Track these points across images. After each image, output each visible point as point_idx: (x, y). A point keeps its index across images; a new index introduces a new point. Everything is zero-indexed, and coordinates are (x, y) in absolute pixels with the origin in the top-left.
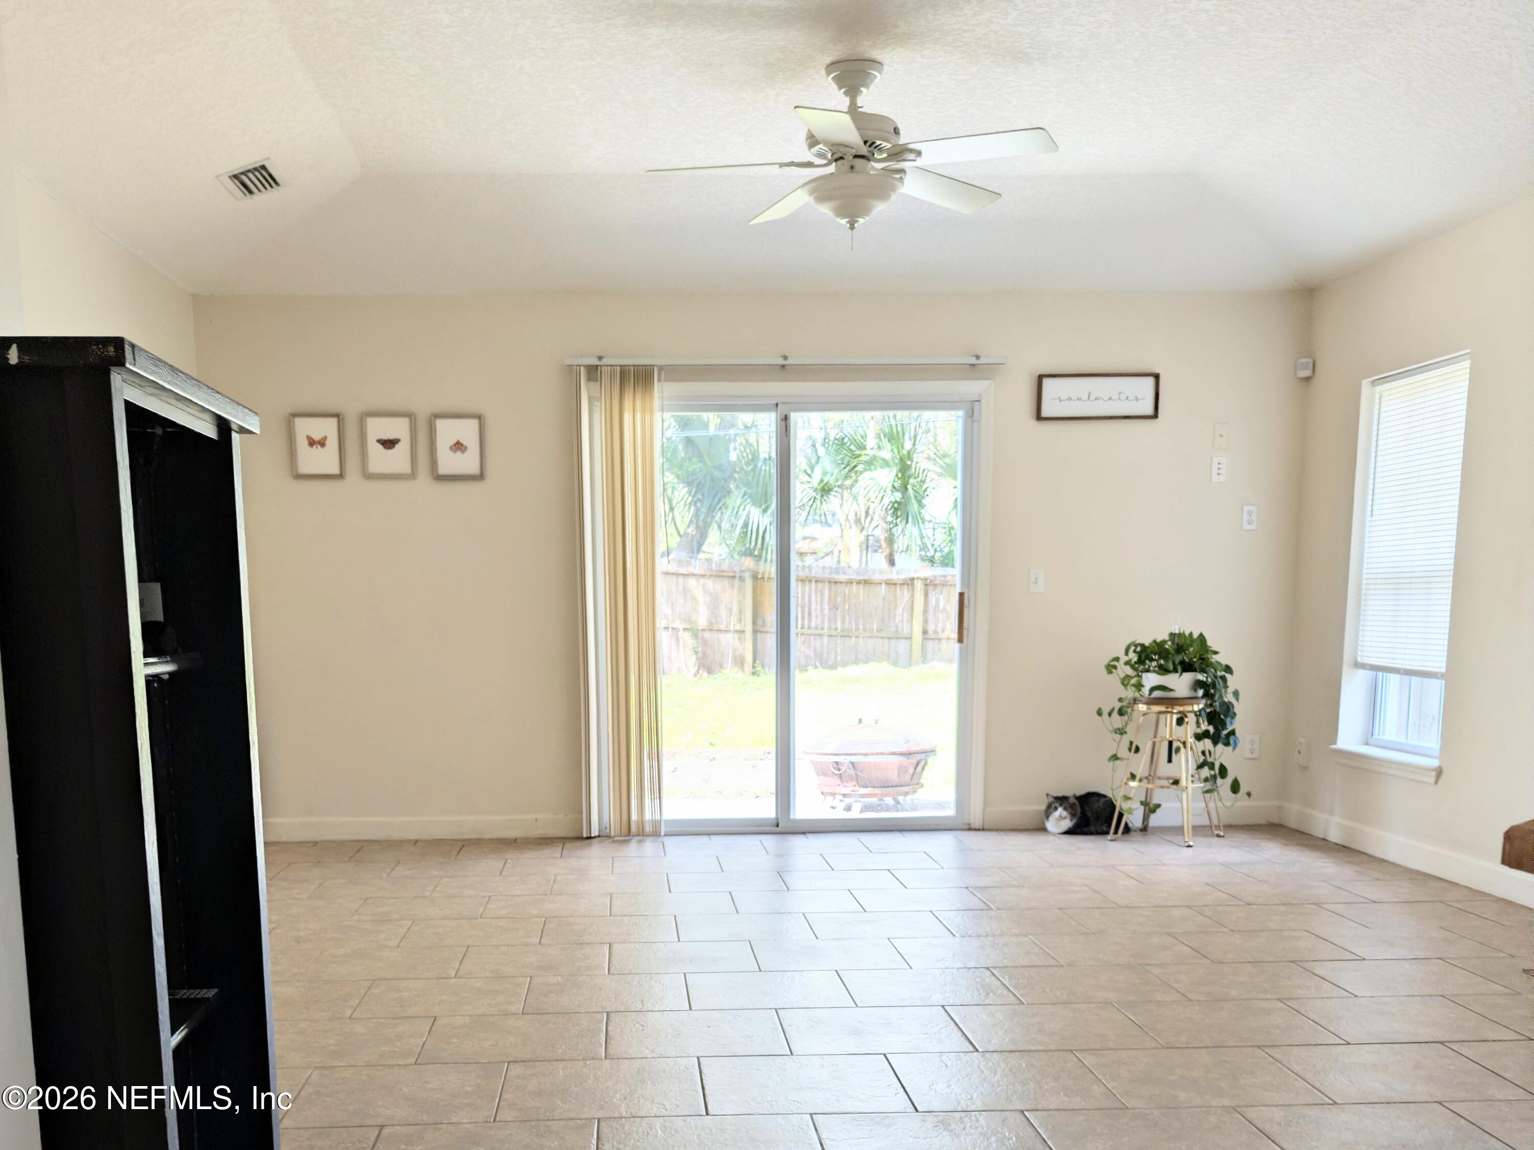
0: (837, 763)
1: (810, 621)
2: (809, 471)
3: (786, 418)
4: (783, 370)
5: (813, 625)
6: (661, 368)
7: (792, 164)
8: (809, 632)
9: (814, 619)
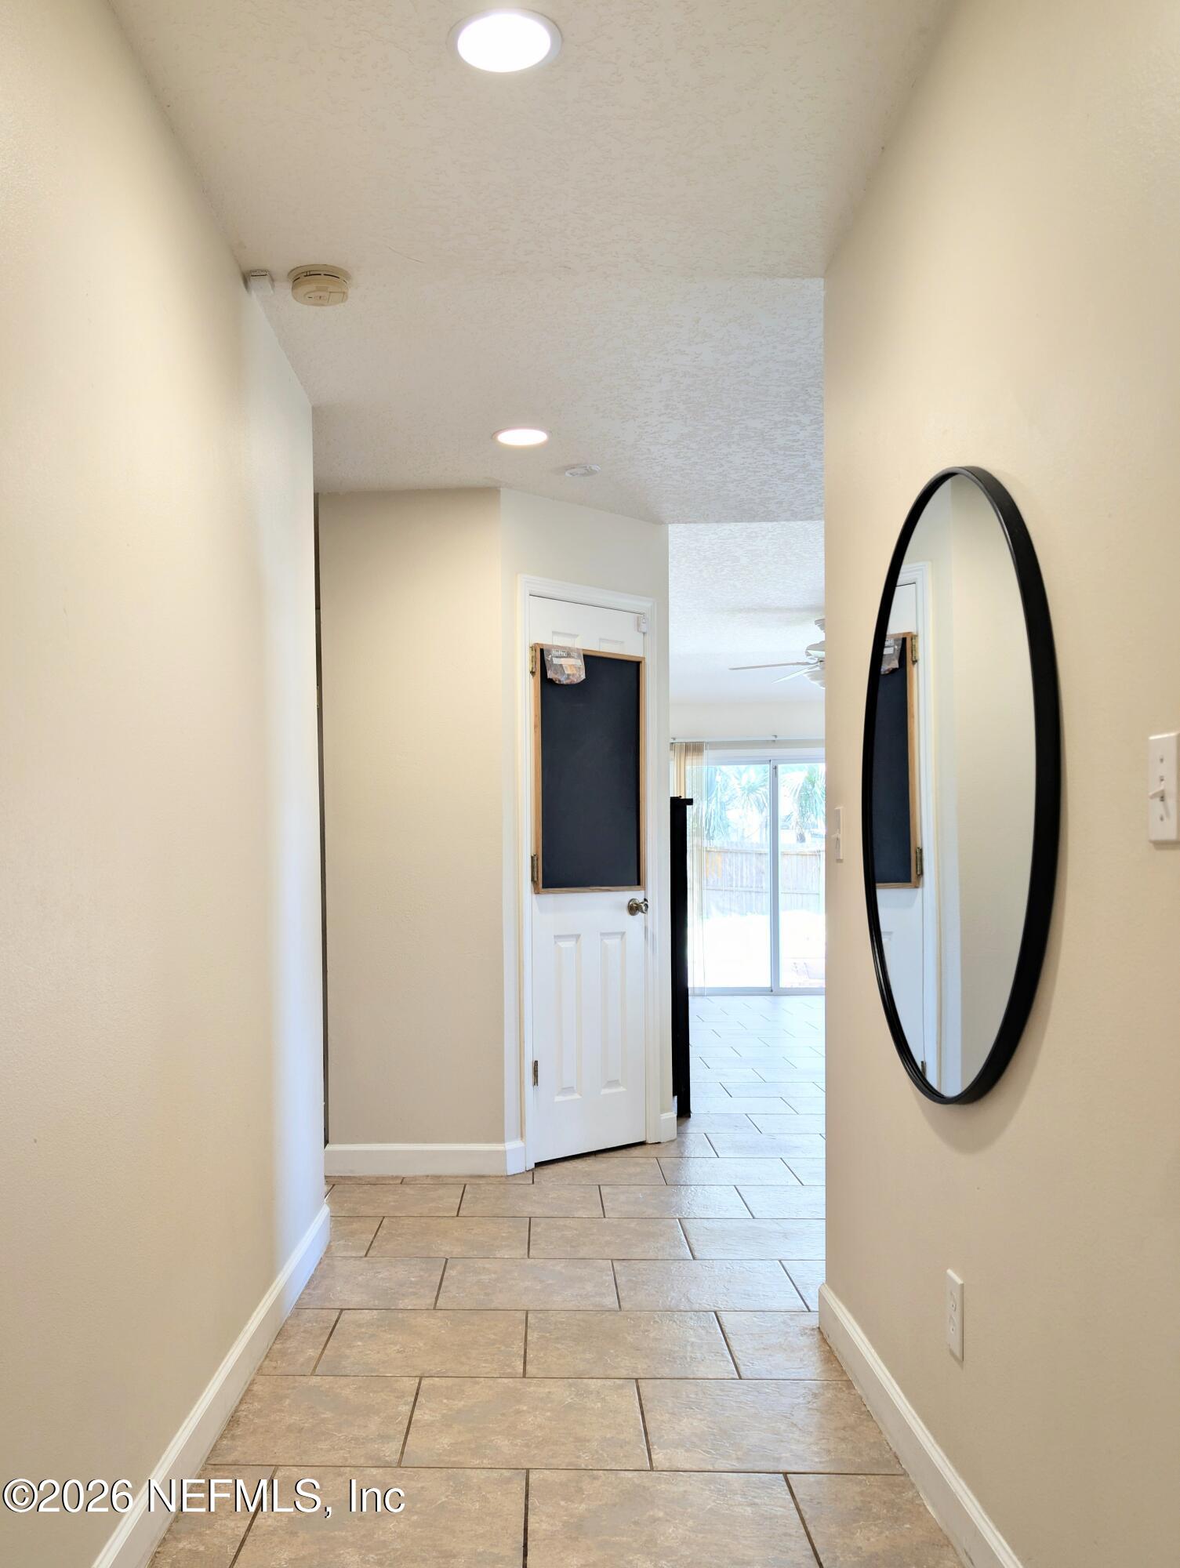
0: (795, 964)
1: (742, 882)
2: (738, 777)
3: (776, 768)
4: (774, 743)
5: (744, 884)
6: (708, 743)
7: (798, 663)
8: (741, 889)
9: (745, 880)
